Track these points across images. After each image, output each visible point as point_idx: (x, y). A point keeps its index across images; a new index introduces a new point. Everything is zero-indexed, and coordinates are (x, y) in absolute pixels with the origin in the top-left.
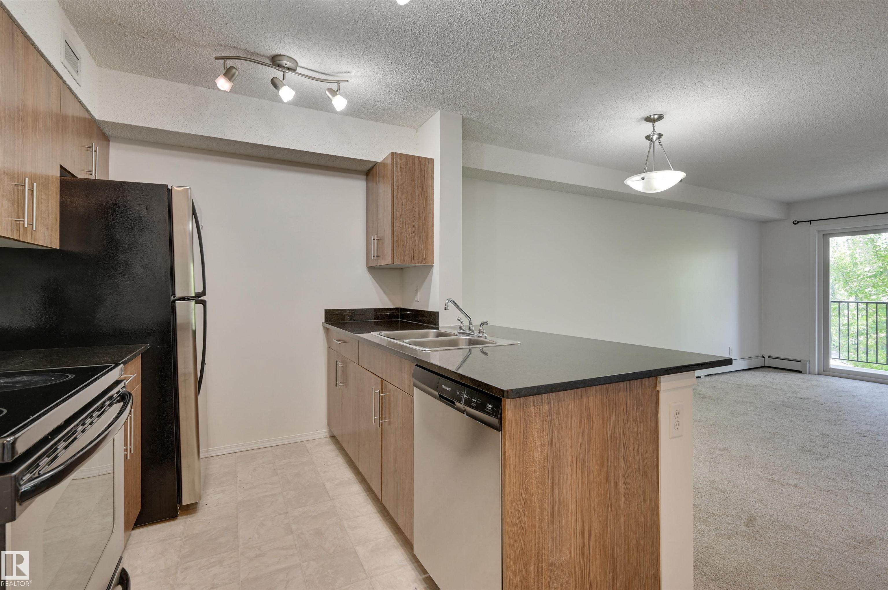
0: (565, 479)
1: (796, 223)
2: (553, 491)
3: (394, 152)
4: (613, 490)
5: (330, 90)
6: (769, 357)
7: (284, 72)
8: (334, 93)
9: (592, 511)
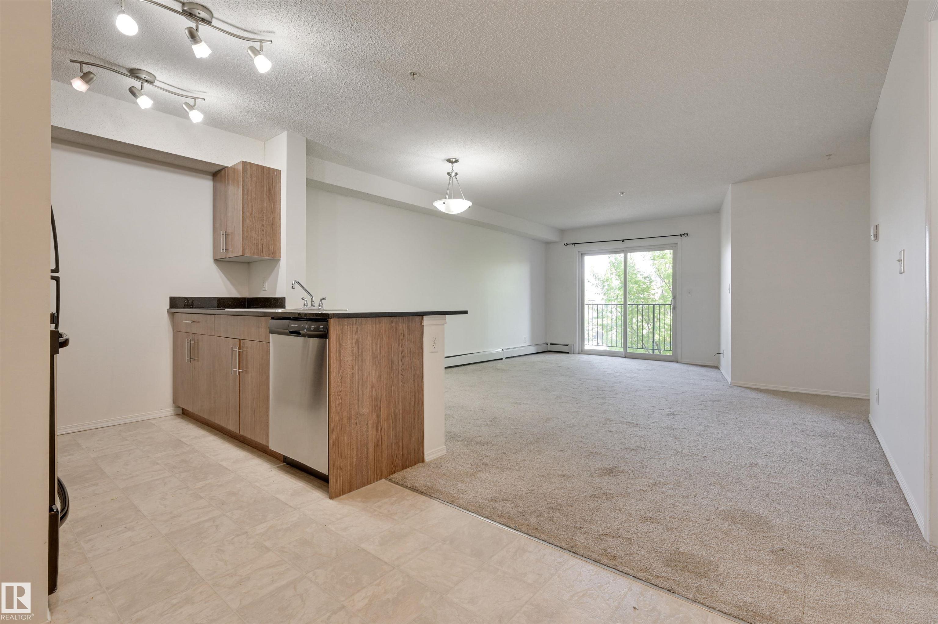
0: (366, 367)
1: (566, 244)
2: (358, 373)
3: (244, 161)
4: (395, 378)
5: (187, 104)
6: (551, 344)
7: (142, 83)
8: (191, 107)
9: (382, 387)
